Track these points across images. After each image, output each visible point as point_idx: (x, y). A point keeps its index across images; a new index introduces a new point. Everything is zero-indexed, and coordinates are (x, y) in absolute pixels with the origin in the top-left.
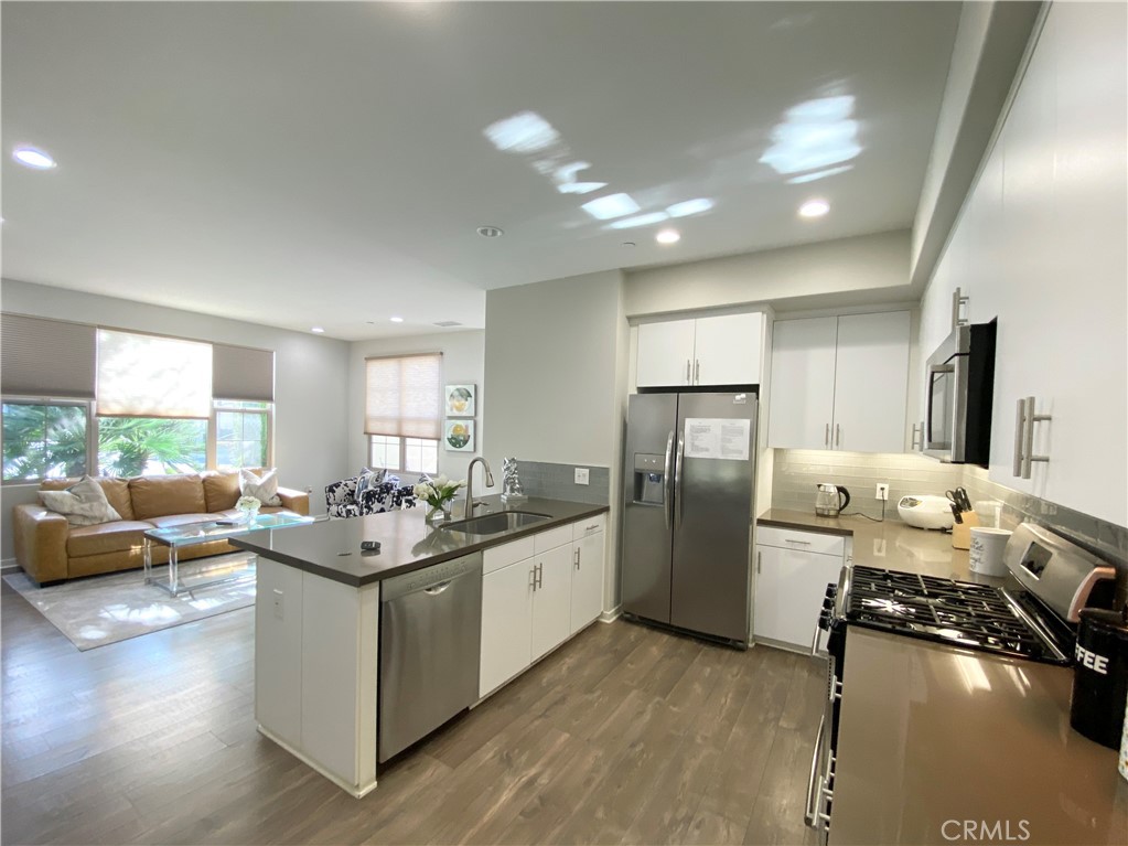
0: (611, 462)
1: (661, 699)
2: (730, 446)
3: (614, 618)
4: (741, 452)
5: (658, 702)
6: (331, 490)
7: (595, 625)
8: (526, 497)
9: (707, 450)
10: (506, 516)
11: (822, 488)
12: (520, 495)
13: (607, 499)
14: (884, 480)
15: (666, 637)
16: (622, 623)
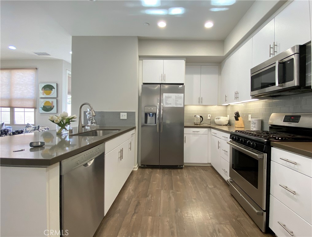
0: (135, 109)
1: (172, 191)
2: (178, 102)
3: (137, 168)
4: (181, 104)
5: (172, 192)
7: (132, 173)
8: (99, 126)
9: (171, 104)
10: (96, 132)
11: (196, 117)
12: (95, 125)
13: (135, 124)
14: (209, 114)
15: (158, 170)
16: (141, 169)
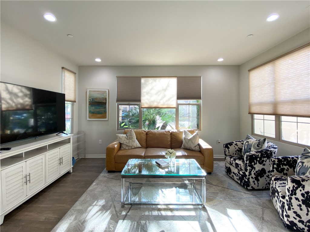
6: (227, 146)
